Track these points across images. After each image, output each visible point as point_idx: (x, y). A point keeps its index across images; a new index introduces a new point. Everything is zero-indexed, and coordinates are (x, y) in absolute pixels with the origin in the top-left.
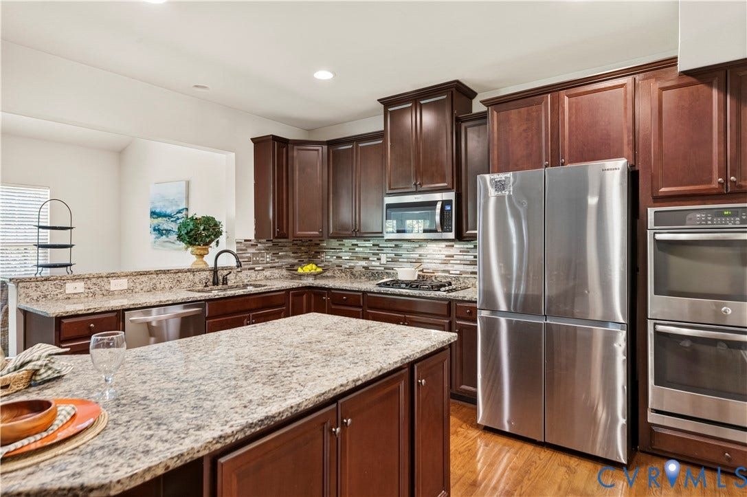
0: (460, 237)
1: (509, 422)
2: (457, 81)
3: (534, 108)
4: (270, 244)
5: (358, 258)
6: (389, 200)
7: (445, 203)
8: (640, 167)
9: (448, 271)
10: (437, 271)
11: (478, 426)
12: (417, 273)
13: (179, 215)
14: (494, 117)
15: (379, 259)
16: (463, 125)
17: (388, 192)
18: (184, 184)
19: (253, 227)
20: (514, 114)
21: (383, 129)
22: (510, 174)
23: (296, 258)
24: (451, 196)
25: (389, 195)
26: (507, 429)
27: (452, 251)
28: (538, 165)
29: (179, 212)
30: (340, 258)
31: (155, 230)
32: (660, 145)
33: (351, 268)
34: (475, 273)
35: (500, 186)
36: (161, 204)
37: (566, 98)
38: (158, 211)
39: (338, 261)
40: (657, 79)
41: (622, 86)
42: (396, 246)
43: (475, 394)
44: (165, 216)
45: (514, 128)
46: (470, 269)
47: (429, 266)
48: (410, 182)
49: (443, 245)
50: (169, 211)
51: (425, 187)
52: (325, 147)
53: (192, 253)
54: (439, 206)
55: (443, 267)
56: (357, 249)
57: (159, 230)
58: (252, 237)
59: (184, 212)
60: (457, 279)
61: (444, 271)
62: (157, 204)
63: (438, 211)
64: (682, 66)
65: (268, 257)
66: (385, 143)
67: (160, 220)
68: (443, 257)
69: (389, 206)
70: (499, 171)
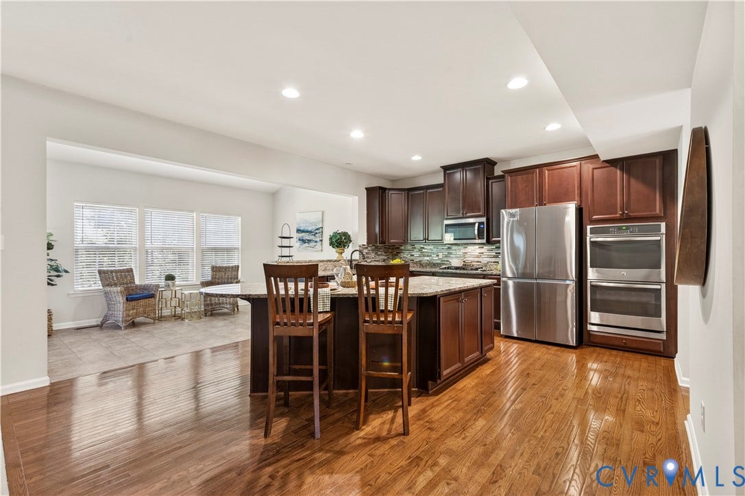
0: (489, 242)
1: (517, 332)
2: (487, 158)
3: (530, 175)
4: (374, 247)
5: (424, 256)
6: (447, 222)
7: (480, 224)
8: (583, 206)
9: (480, 262)
10: (474, 262)
11: (501, 336)
12: (463, 263)
13: (317, 231)
14: (508, 179)
15: (438, 256)
16: (490, 182)
17: (446, 217)
18: (321, 213)
19: (366, 238)
20: (519, 178)
21: (443, 182)
22: (517, 210)
23: (386, 256)
24: (484, 220)
25: (447, 219)
26: (515, 335)
27: (482, 250)
28: (532, 204)
29: (317, 229)
30: (413, 255)
31: (299, 240)
32: (593, 196)
33: (420, 261)
34: (498, 262)
35: (512, 215)
36: (305, 225)
37: (547, 171)
38: (302, 229)
39: (412, 258)
40: (592, 163)
41: (574, 166)
42: (449, 248)
43: (500, 323)
44: (307, 232)
45: (520, 185)
46: (494, 260)
47: (469, 259)
48: (459, 213)
49: (477, 247)
50: (310, 229)
51: (468, 215)
52: (406, 192)
53: (337, 252)
54: (477, 225)
55: (477, 259)
56: (424, 250)
57: (302, 240)
58: (366, 243)
59: (321, 230)
60: (486, 266)
61: (477, 262)
62: (301, 225)
63: (476, 228)
64: (603, 158)
65: (373, 255)
66: (444, 190)
67: (303, 234)
68: (477, 254)
69: (447, 225)
70: (512, 207)
